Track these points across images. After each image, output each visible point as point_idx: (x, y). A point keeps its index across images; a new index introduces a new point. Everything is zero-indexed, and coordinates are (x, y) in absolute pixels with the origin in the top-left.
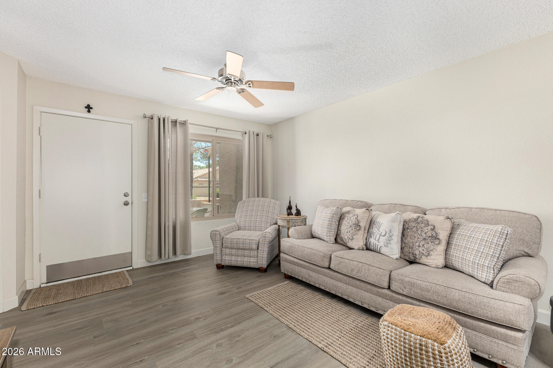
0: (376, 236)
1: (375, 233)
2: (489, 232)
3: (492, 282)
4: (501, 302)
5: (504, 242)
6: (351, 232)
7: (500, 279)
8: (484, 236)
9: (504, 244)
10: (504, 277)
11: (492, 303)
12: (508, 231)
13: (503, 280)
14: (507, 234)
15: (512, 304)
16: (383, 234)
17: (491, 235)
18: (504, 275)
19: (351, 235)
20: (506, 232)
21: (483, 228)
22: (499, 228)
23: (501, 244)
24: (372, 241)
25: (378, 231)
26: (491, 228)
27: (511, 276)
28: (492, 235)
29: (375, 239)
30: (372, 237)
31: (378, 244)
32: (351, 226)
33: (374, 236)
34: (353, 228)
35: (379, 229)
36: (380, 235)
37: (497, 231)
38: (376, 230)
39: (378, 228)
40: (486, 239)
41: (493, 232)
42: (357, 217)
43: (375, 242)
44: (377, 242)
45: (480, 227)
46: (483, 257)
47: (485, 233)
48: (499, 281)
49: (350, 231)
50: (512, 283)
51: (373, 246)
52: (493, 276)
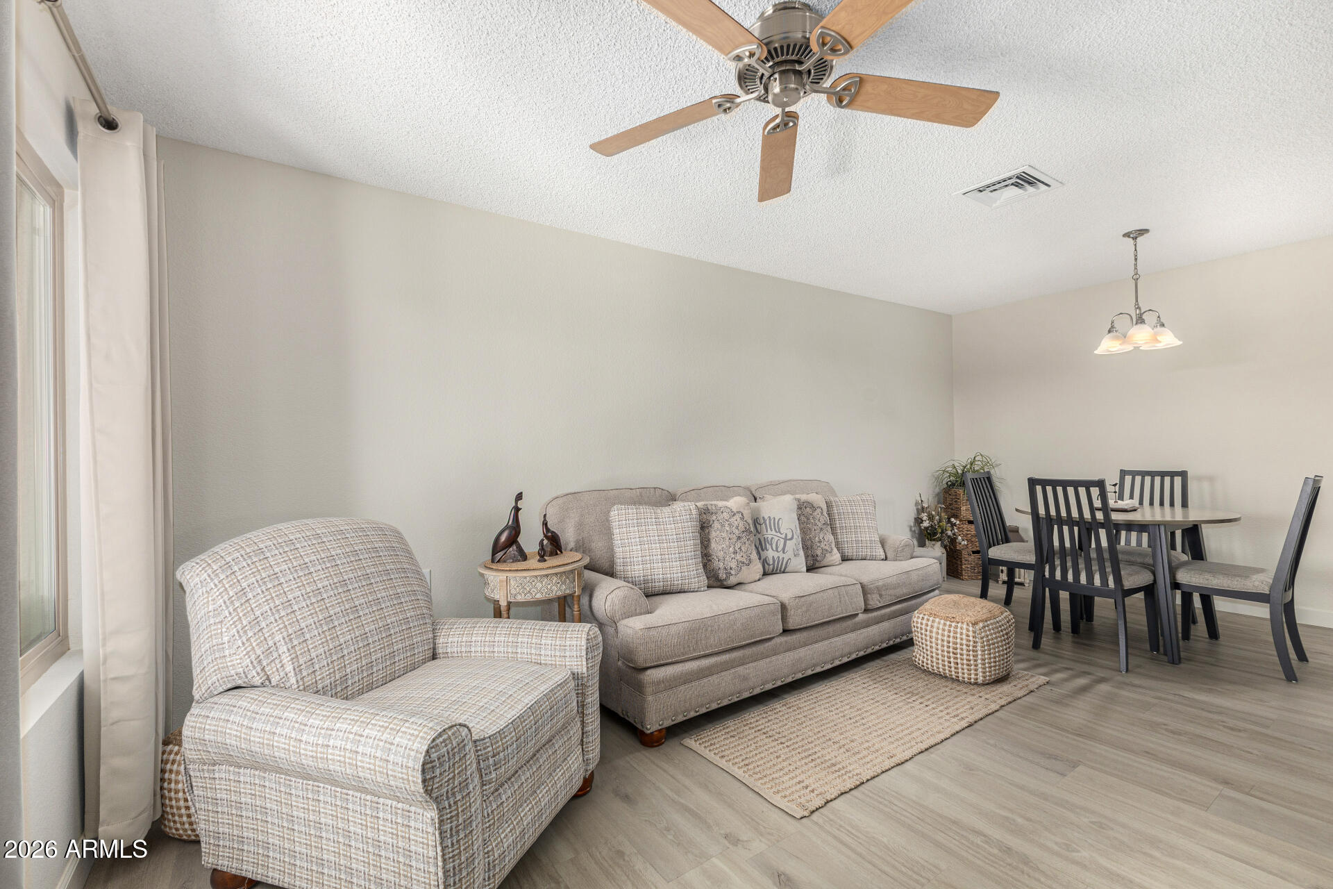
0: (777, 543)
1: (772, 538)
3: (886, 556)
6: (743, 548)
8: (852, 508)
13: (900, 549)
16: (789, 536)
19: (744, 555)
21: (845, 500)
24: (770, 554)
25: (779, 534)
29: (775, 549)
30: (766, 548)
31: (784, 555)
32: (739, 538)
33: (771, 545)
34: (744, 539)
35: (779, 529)
36: (786, 539)
38: (774, 532)
39: (775, 529)
42: (742, 514)
43: (776, 555)
44: (781, 555)
48: (897, 552)
49: (740, 548)
51: (774, 564)
52: (882, 550)
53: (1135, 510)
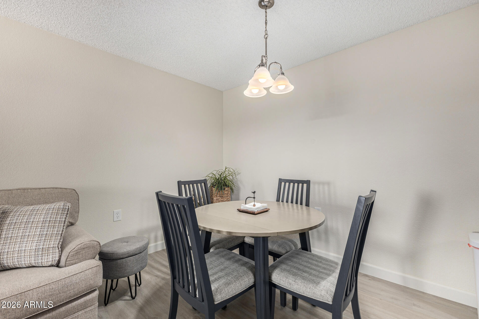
2: (51, 212)
3: (59, 261)
4: (81, 273)
5: (66, 218)
7: (70, 253)
8: (46, 217)
9: (65, 219)
10: (73, 250)
11: (74, 280)
12: (68, 207)
13: (72, 254)
14: (68, 209)
15: (90, 270)
17: (53, 214)
18: (73, 248)
20: (67, 207)
21: (42, 208)
22: (61, 204)
23: (64, 220)
26: (52, 207)
27: (79, 246)
28: (55, 214)
37: (59, 209)
40: (48, 219)
41: (55, 211)
45: (38, 209)
46: (48, 239)
47: (47, 214)
48: (68, 256)
50: (80, 252)
52: (59, 255)
53: (267, 211)
